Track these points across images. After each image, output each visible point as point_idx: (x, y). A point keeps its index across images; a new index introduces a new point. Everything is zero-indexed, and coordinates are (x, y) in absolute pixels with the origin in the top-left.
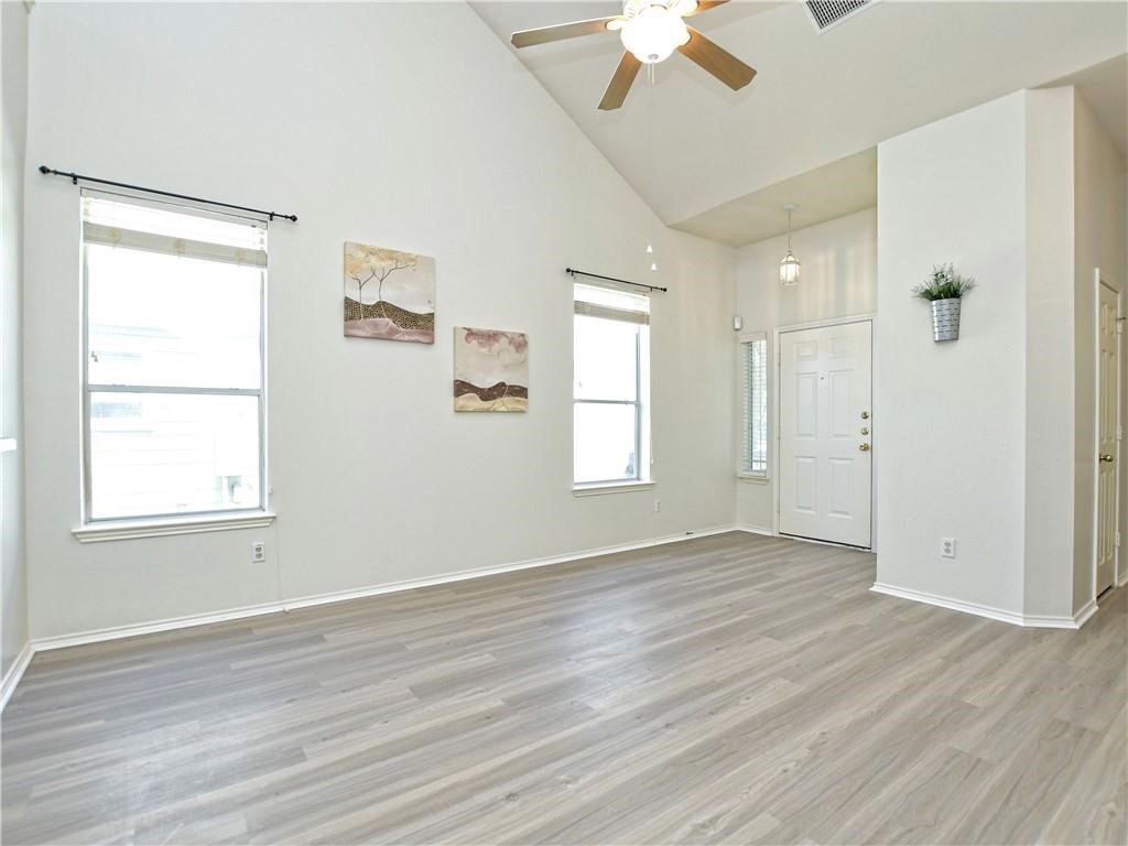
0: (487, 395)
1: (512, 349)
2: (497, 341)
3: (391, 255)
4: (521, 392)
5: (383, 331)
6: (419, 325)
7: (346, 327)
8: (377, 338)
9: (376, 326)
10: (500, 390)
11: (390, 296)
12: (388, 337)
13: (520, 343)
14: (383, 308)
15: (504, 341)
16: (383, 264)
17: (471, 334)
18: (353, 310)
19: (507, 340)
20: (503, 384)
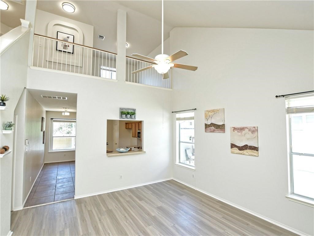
0: (241, 148)
1: (250, 133)
2: (244, 130)
3: (213, 111)
4: (256, 149)
5: (212, 130)
6: (221, 128)
7: (205, 130)
8: (211, 132)
9: (210, 129)
10: (245, 147)
11: (214, 121)
12: (213, 131)
13: (254, 130)
14: (213, 125)
15: (247, 130)
16: (212, 114)
17: (235, 129)
18: (207, 126)
19: (248, 130)
20: (247, 145)
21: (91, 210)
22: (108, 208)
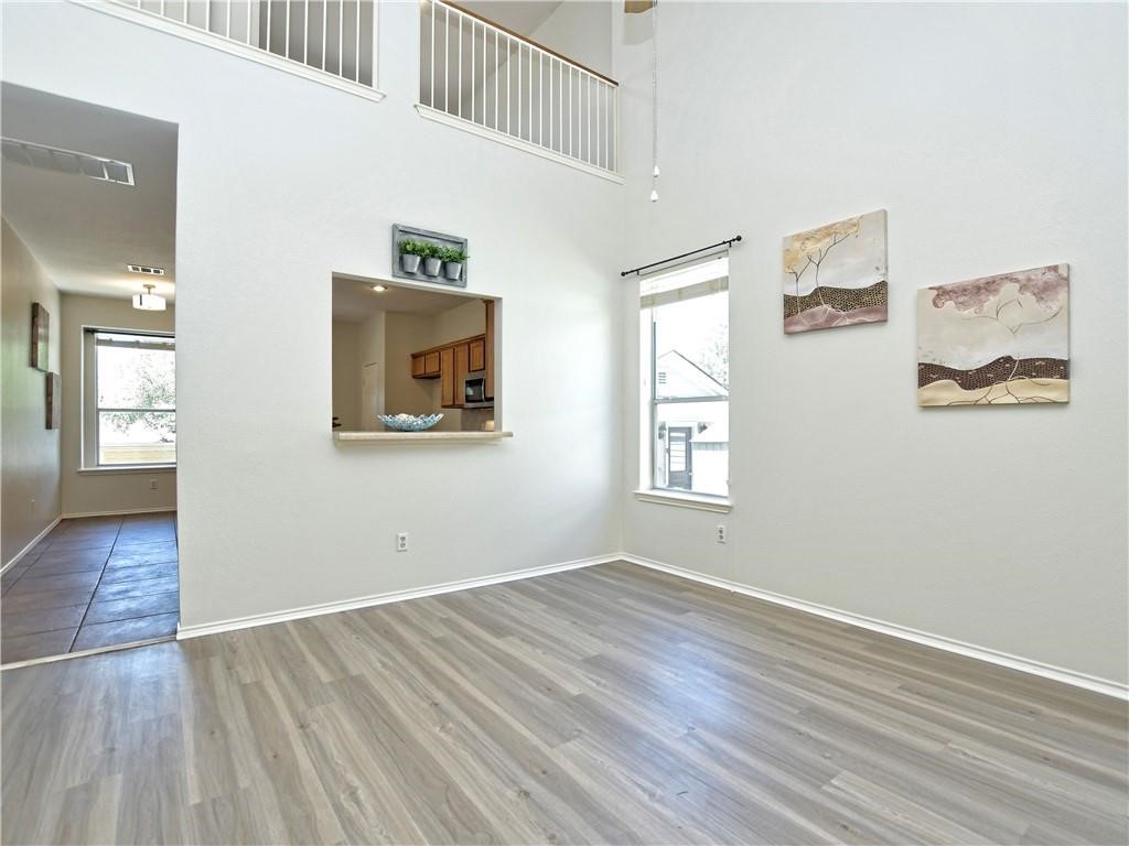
0: (970, 380)
1: (1029, 297)
2: (996, 291)
3: (828, 231)
4: (1057, 369)
5: (821, 320)
6: (868, 303)
7: (786, 325)
8: (815, 329)
9: (813, 316)
10: (1001, 370)
11: (829, 278)
12: (827, 326)
13: (1050, 285)
14: (823, 294)
15: (1010, 289)
16: (819, 245)
17: (942, 293)
18: (792, 306)
19: (1017, 286)
20: (1008, 359)
21: (259, 685)
22: (343, 669)
